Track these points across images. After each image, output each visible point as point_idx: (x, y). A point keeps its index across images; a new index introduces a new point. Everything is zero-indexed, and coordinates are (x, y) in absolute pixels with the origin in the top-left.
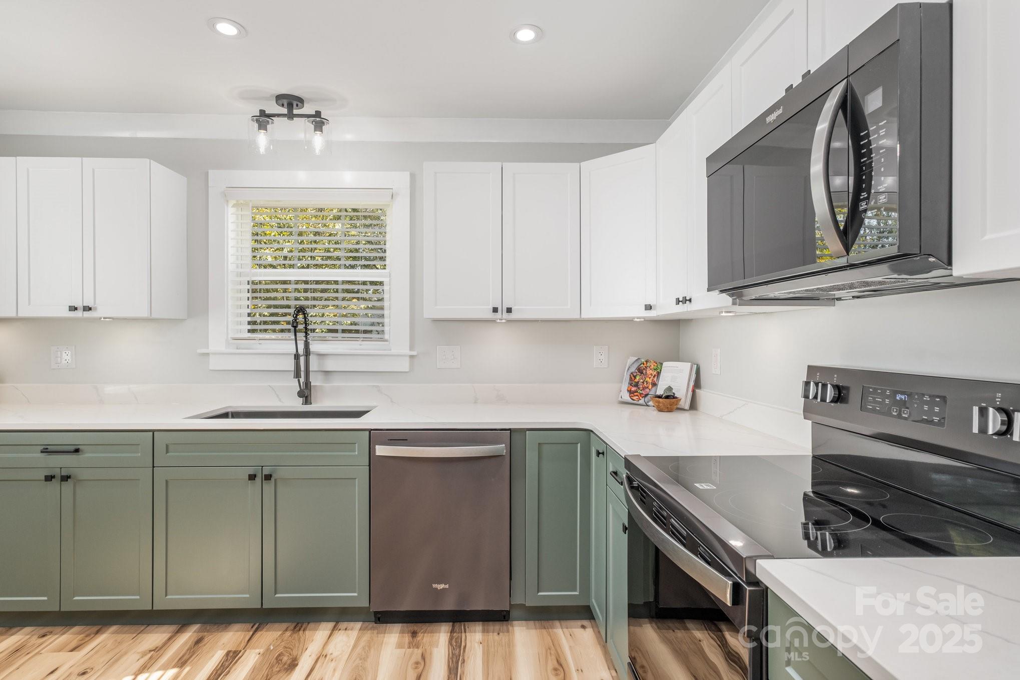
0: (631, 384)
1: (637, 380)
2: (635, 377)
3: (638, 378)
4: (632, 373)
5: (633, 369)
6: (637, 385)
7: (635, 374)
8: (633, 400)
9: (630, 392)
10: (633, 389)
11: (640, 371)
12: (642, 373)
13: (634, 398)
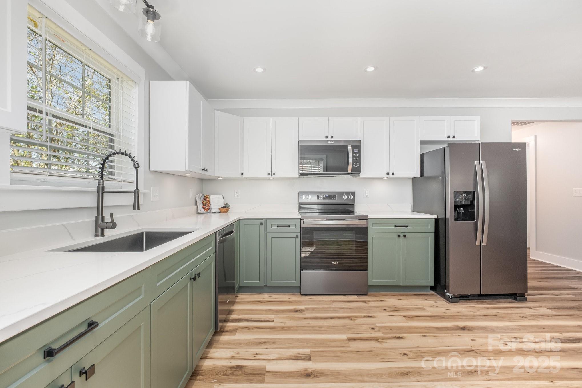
0: (203, 205)
1: (205, 203)
2: (204, 202)
3: (205, 202)
4: (202, 200)
5: (202, 199)
6: (205, 205)
7: (203, 201)
8: (206, 211)
9: (204, 208)
10: (205, 207)
11: (205, 199)
12: (206, 200)
13: (206, 210)
